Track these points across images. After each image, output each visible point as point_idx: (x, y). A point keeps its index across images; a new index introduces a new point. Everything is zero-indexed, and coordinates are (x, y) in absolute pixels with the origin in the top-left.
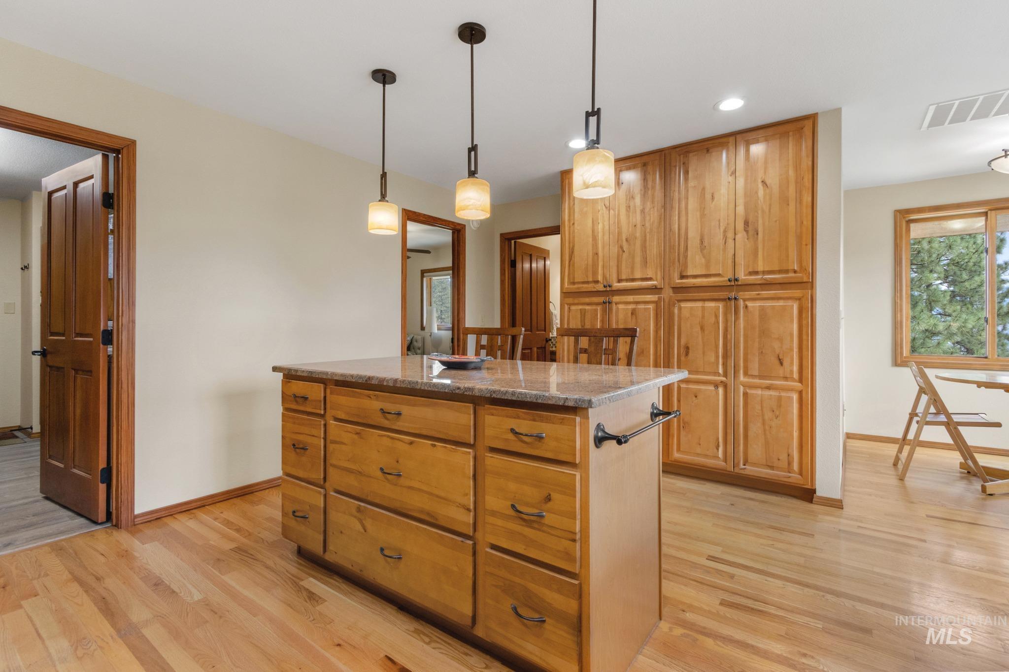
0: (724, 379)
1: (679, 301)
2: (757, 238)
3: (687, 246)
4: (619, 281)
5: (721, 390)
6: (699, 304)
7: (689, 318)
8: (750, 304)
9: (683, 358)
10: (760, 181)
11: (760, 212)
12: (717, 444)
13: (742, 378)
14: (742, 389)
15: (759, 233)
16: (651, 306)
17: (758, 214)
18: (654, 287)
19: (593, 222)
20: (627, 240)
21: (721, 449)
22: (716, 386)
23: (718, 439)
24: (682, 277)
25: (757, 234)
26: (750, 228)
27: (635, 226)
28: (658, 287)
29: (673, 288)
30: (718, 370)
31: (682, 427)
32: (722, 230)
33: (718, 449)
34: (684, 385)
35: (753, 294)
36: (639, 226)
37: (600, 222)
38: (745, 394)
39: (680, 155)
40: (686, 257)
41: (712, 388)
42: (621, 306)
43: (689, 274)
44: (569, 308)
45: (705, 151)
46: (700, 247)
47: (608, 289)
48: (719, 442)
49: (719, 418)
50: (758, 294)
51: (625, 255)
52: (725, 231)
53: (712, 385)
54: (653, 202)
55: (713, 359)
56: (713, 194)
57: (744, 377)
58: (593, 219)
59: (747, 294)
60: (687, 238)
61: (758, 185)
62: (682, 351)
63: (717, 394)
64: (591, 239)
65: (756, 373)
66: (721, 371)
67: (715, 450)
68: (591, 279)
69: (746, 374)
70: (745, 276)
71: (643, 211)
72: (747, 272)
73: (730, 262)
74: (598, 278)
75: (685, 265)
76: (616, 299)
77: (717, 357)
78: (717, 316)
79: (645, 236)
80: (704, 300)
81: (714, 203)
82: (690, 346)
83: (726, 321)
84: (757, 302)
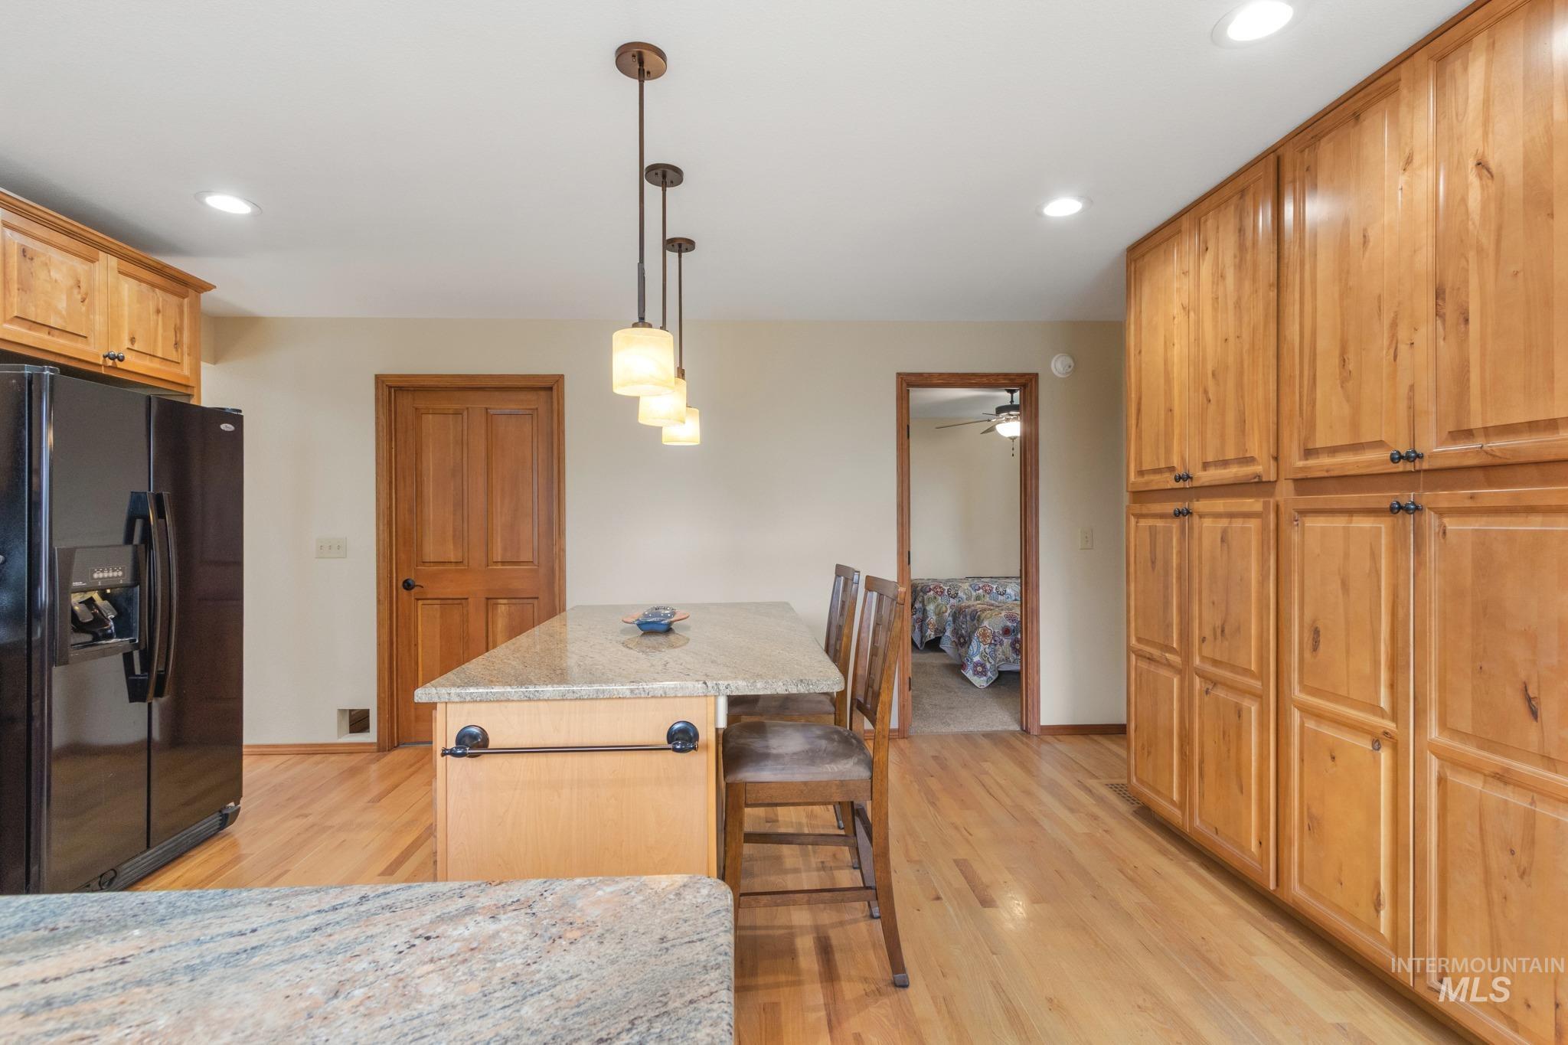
0: (1390, 726)
1: (1304, 513)
2: (1467, 332)
3: (1315, 375)
4: (1206, 466)
5: (1385, 756)
6: (1339, 522)
7: (1319, 555)
8: (1452, 524)
9: (1307, 655)
10: (1471, 163)
11: (1472, 255)
12: (1375, 897)
13: (1433, 733)
14: (1434, 765)
15: (1470, 320)
16: (1253, 524)
17: (1467, 261)
18: (1256, 480)
19: (1165, 343)
20: (1213, 375)
21: (1385, 914)
22: (1377, 744)
23: (1378, 884)
24: (1308, 453)
25: (1467, 321)
26: (1449, 309)
27: (1226, 340)
28: (1264, 480)
29: (1295, 480)
30: (1378, 698)
31: (1306, 828)
32: (1387, 322)
33: (1378, 911)
34: (1313, 722)
35: (1460, 496)
36: (1232, 340)
37: (1175, 341)
38: (1442, 781)
39: (1302, 151)
40: (1313, 403)
41: (1366, 744)
42: (1207, 522)
43: (1318, 445)
44: (1137, 522)
45: (1352, 123)
46: (1340, 374)
47: (1187, 484)
48: (1379, 894)
49: (1380, 829)
50: (1472, 497)
51: (1212, 407)
52: (1394, 325)
53: (1370, 737)
54: (1254, 280)
55: (1367, 668)
56: (1365, 230)
57: (1440, 734)
58: (1165, 336)
59: (1443, 498)
60: (1315, 354)
61: (1466, 178)
62: (1308, 636)
63: (1377, 762)
64: (1162, 381)
65: (1466, 726)
66: (1384, 702)
67: (1372, 910)
68: (1162, 465)
69: (1443, 724)
70: (1440, 444)
71: (1238, 305)
72: (1445, 434)
73: (1402, 406)
74: (1173, 463)
75: (1311, 425)
76: (1199, 505)
77: (1376, 664)
78: (1374, 557)
79: (1242, 363)
80: (1350, 512)
81: (1367, 254)
82: (1320, 625)
83: (1395, 570)
84: (1472, 519)
